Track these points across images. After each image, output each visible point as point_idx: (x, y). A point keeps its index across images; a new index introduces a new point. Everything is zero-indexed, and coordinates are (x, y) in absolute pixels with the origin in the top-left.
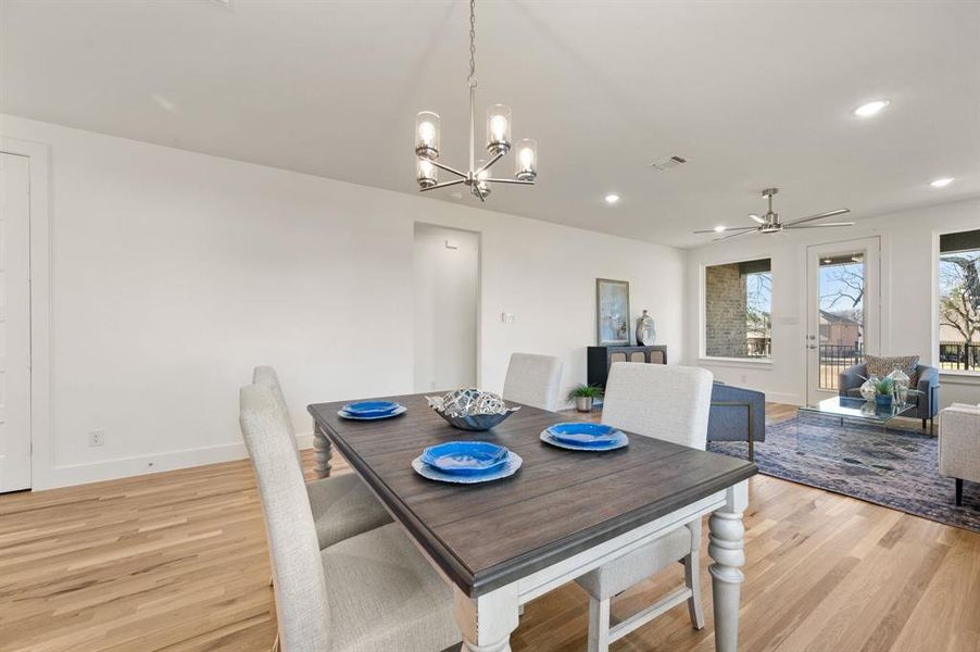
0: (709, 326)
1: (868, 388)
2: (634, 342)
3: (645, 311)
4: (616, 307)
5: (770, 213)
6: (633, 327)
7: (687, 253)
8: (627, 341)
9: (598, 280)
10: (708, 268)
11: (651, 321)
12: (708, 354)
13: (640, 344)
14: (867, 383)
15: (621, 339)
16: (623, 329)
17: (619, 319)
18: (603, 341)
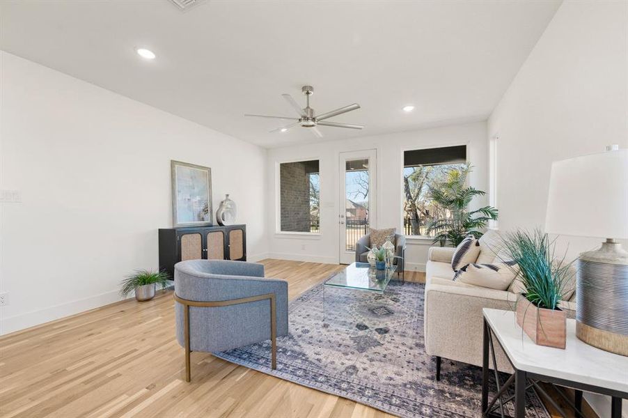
0: (283, 208)
1: (371, 255)
2: (215, 223)
3: (227, 195)
4: (196, 190)
5: (308, 107)
6: (215, 208)
7: (267, 151)
8: (209, 221)
9: (173, 163)
10: (282, 165)
11: (233, 204)
12: (282, 229)
13: (221, 224)
14: (370, 252)
15: (203, 219)
16: (205, 211)
17: (200, 201)
18: (179, 223)
